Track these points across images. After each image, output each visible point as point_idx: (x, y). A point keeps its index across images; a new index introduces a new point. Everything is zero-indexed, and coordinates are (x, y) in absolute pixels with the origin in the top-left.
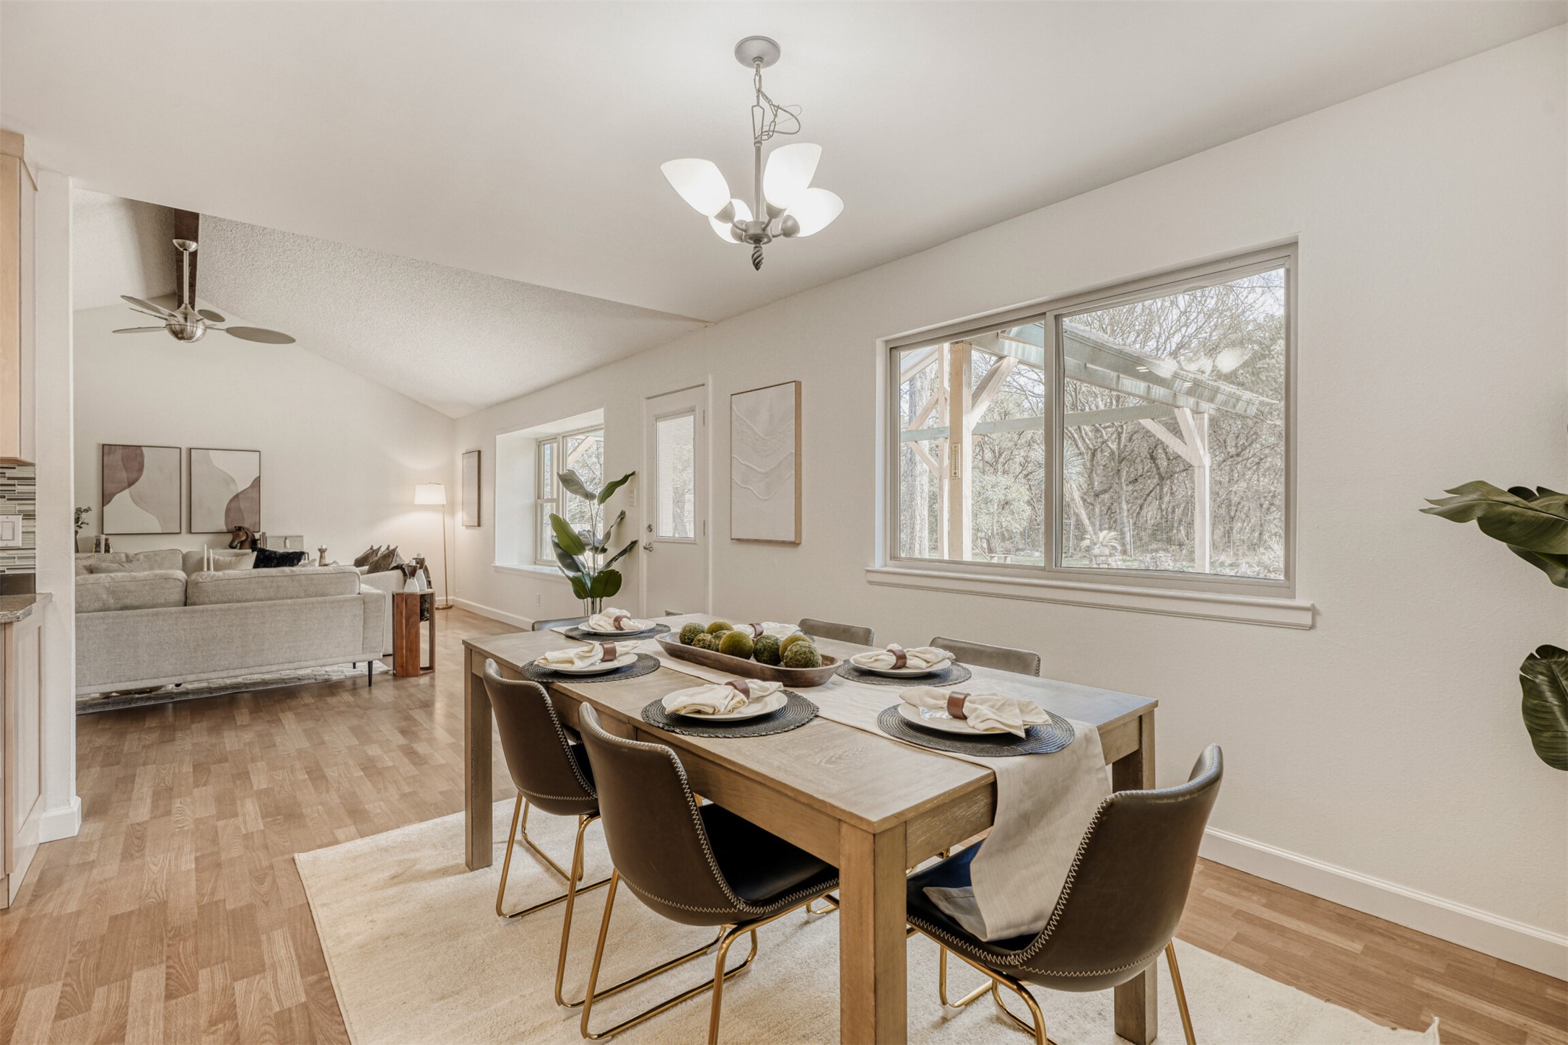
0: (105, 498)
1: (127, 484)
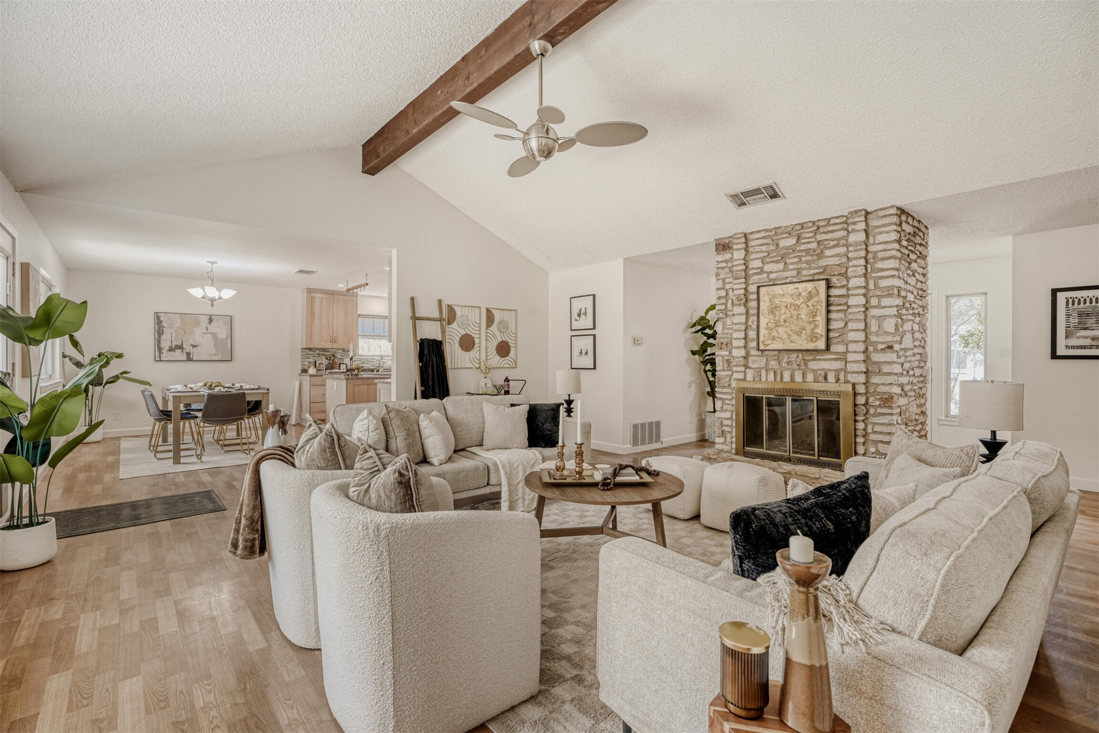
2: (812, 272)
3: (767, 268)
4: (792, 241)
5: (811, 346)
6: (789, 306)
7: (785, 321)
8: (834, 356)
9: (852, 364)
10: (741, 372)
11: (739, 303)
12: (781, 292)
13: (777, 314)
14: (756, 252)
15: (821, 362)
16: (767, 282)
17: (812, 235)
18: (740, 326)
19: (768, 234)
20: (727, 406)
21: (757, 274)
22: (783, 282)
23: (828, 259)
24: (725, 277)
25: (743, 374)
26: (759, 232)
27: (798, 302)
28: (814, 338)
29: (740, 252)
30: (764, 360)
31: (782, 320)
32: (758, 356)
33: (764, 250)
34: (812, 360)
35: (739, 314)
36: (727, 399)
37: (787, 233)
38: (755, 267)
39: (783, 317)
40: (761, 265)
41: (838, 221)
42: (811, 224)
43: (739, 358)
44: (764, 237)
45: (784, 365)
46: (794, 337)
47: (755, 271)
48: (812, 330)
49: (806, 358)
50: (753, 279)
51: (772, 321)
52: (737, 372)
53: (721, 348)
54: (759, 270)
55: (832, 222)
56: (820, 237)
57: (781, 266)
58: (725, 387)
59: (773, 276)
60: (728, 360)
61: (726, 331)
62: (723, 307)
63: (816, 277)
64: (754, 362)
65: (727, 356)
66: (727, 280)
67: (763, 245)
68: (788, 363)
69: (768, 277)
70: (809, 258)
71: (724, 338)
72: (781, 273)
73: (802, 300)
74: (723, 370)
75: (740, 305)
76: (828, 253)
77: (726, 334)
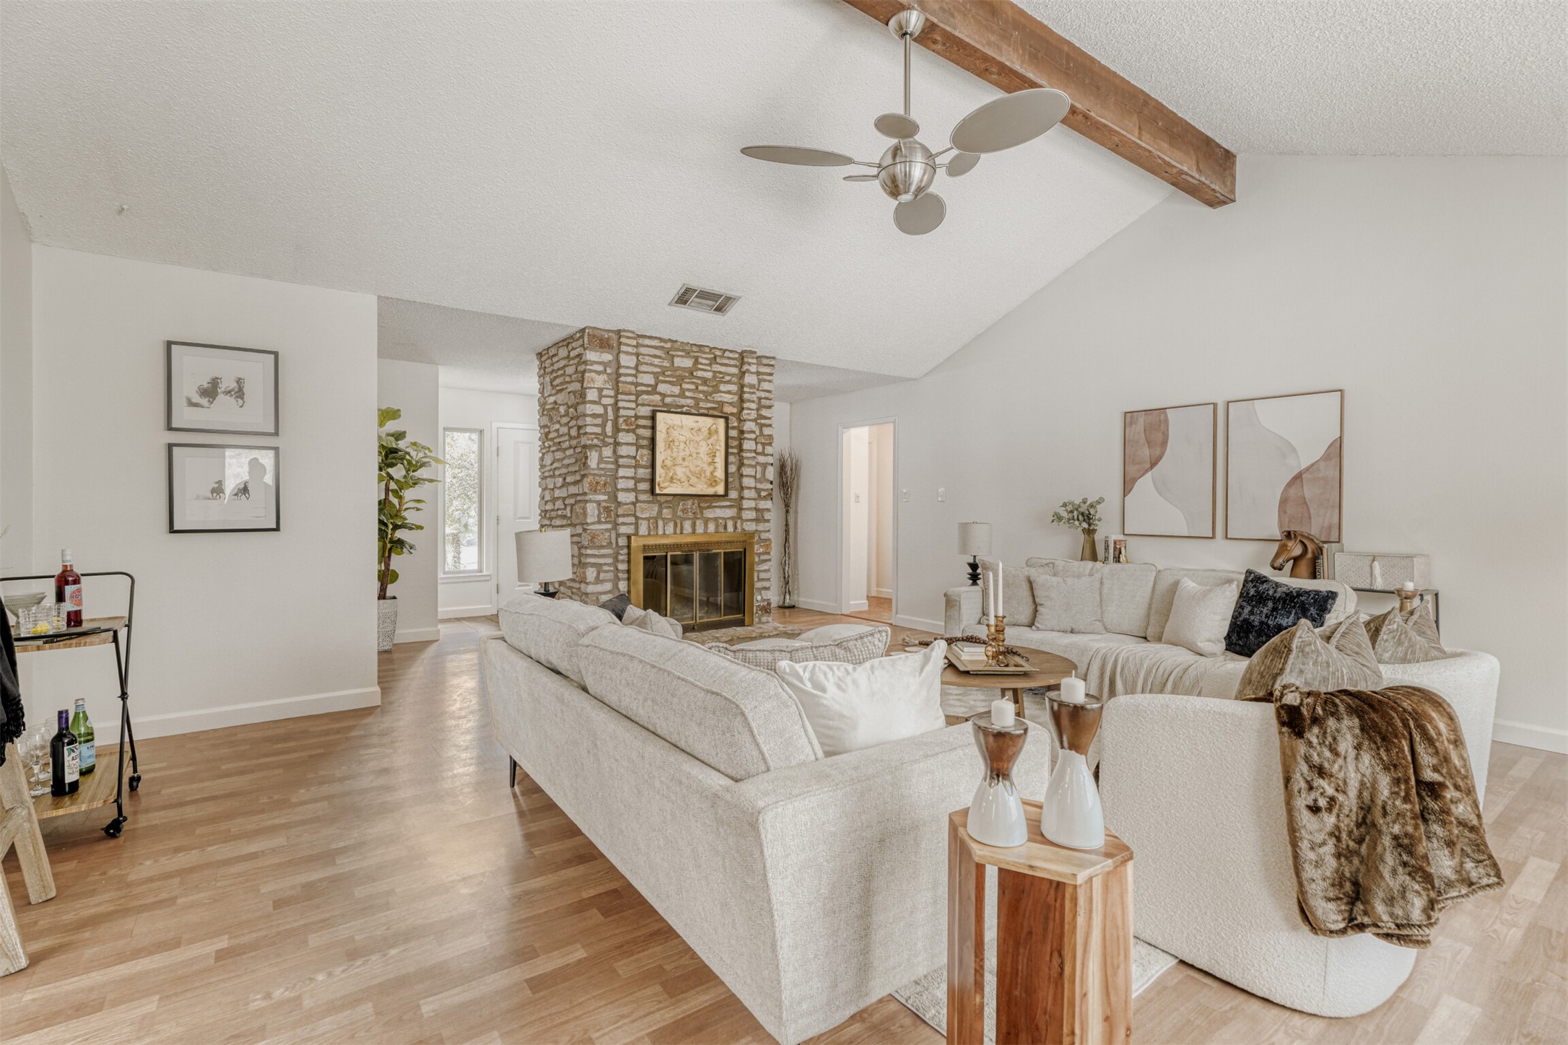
0: (1127, 486)
1: (1149, 465)
2: (709, 405)
3: (662, 388)
4: (688, 363)
5: (711, 491)
6: (688, 442)
7: (684, 459)
8: (728, 503)
9: (747, 512)
10: (631, 524)
11: (626, 428)
12: (679, 423)
13: (675, 450)
14: (647, 364)
15: (717, 510)
16: (660, 406)
17: (707, 362)
18: (629, 460)
19: (662, 344)
20: (606, 574)
21: (647, 393)
22: (679, 410)
23: (722, 394)
24: (602, 386)
25: (633, 527)
26: (650, 337)
27: (697, 438)
28: (713, 482)
29: (630, 357)
30: (656, 508)
31: (680, 458)
32: (648, 502)
33: (656, 363)
34: (709, 507)
35: (628, 444)
36: (606, 564)
37: (683, 351)
38: (645, 382)
39: (682, 454)
40: (652, 382)
41: (731, 355)
42: (707, 350)
43: (627, 504)
44: (656, 348)
45: (679, 513)
46: (694, 480)
47: (644, 388)
48: (712, 473)
49: (702, 505)
50: (643, 399)
51: (669, 458)
52: (624, 524)
53: (595, 491)
54: (650, 389)
55: (727, 354)
56: (716, 368)
57: (676, 390)
58: (602, 547)
59: (668, 400)
60: (608, 508)
61: (602, 466)
62: (598, 430)
63: (711, 412)
64: (643, 510)
65: (604, 501)
66: (605, 392)
67: (655, 356)
68: (683, 511)
69: (662, 400)
70: (705, 388)
71: (600, 476)
72: (676, 399)
73: (701, 437)
74: (599, 522)
75: (628, 431)
76: (723, 388)
77: (602, 469)
